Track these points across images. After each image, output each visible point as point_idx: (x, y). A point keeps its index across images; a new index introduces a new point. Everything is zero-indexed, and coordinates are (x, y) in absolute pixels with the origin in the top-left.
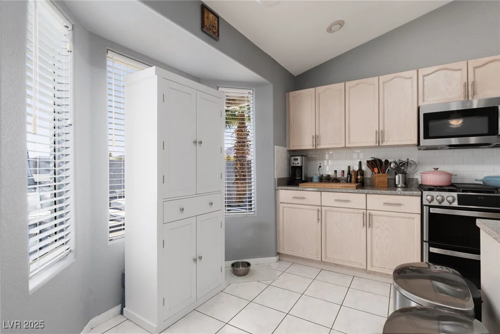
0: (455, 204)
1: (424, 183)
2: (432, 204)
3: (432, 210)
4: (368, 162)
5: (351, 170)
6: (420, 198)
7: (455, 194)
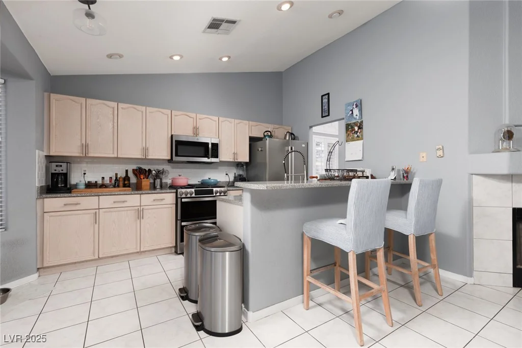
0: (194, 195)
1: (174, 185)
2: (182, 197)
3: (183, 200)
4: (133, 170)
5: (119, 176)
6: (175, 194)
7: (193, 190)
